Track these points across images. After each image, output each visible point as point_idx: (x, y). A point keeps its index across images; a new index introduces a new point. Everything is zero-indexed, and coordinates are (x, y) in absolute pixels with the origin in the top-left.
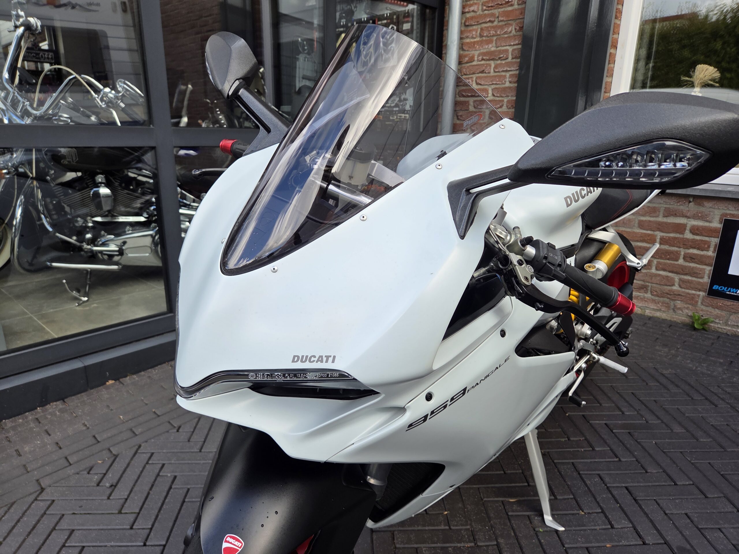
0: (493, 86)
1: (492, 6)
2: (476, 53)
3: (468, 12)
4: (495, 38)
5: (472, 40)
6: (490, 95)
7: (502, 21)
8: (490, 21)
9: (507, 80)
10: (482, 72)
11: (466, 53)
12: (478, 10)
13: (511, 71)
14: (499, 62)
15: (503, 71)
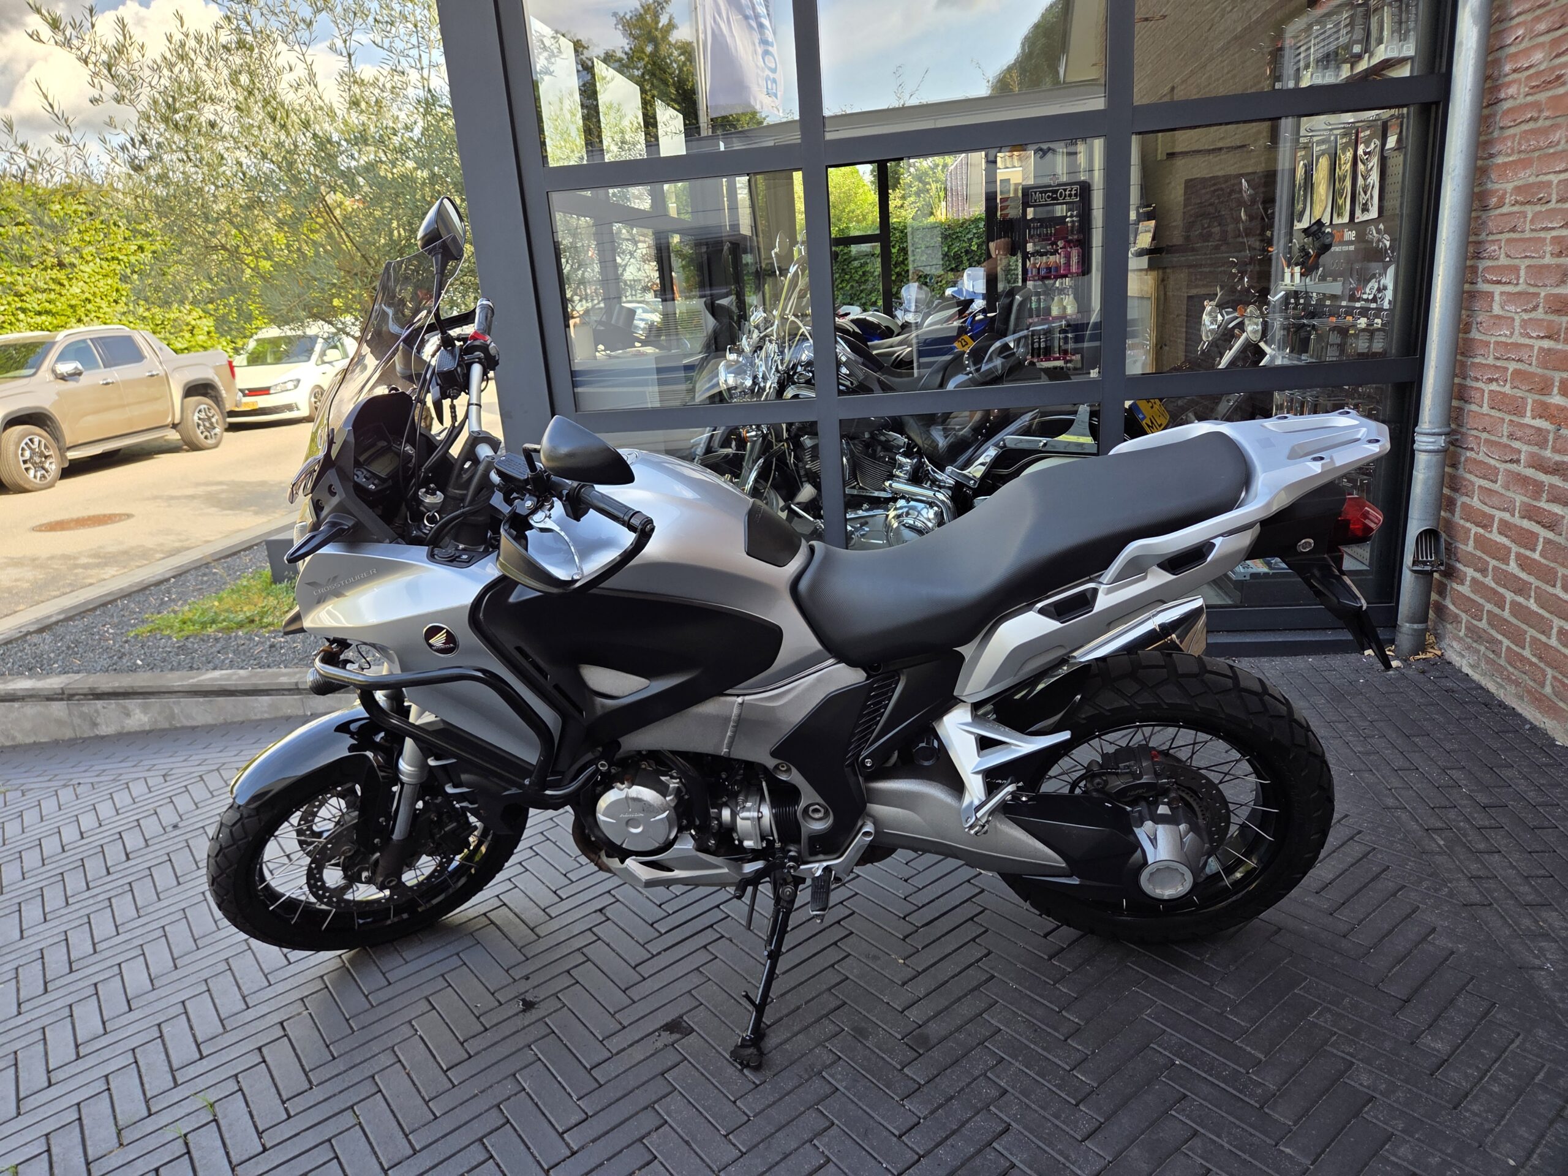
0: (1528, 262)
1: (1538, 86)
2: (1509, 187)
3: (1505, 99)
4: (1537, 154)
5: (1507, 160)
6: (1521, 281)
7: (1546, 118)
8: (1531, 119)
9: (1549, 249)
10: (1513, 230)
11: (1497, 186)
12: (1519, 94)
13: (1553, 228)
14: (1538, 208)
15: (1543, 229)
